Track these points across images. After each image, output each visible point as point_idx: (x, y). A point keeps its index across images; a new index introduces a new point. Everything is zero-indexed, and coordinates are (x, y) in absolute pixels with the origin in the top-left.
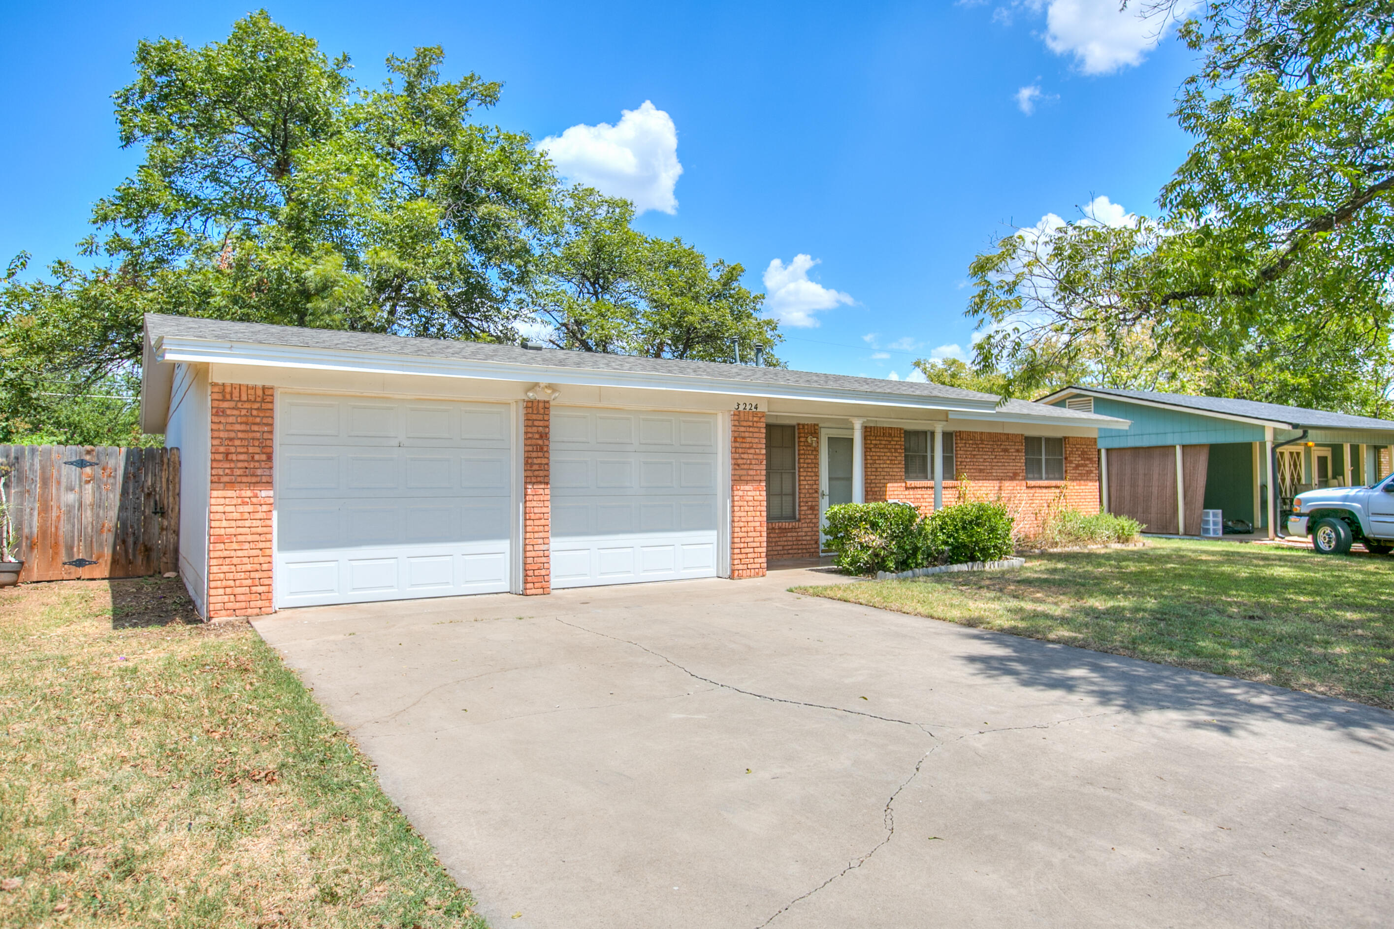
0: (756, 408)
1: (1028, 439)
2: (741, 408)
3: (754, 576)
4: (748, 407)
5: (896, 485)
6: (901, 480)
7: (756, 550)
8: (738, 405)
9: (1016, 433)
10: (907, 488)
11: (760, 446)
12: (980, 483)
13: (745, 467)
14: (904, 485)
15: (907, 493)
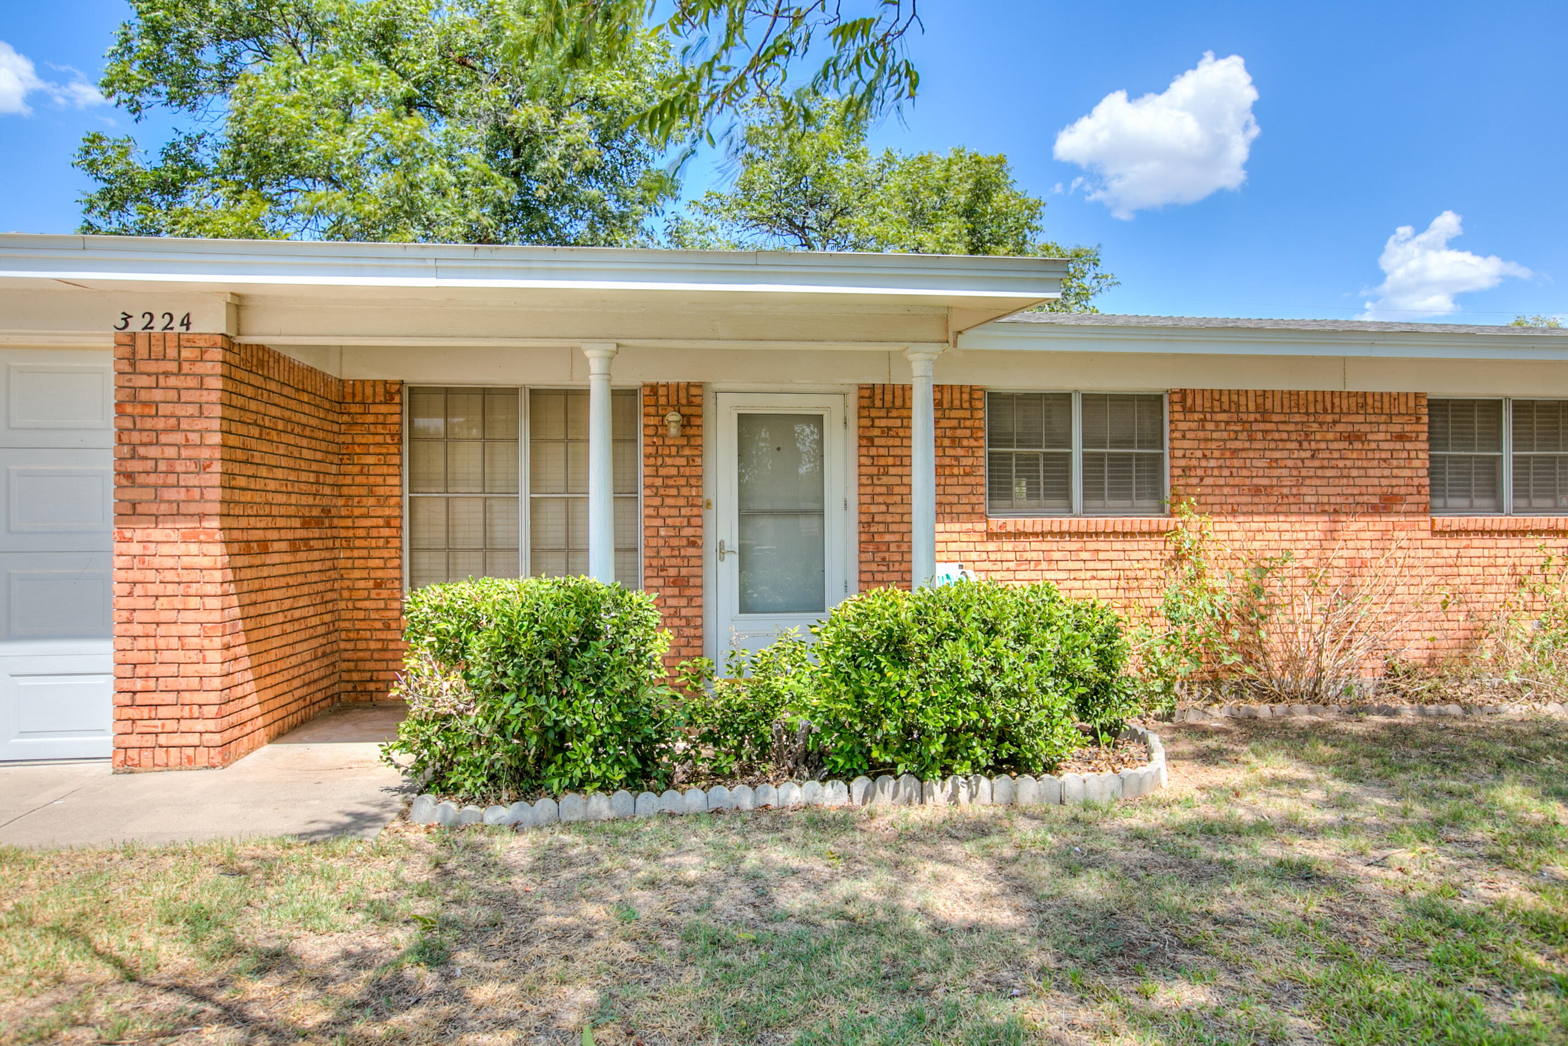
0: (186, 323)
1: (1438, 407)
2: (136, 325)
3: (180, 767)
4: (159, 324)
5: (956, 527)
6: (973, 514)
7: (187, 698)
8: (127, 318)
9: (1394, 389)
10: (991, 536)
11: (201, 424)
12: (1257, 523)
13: (152, 479)
14: (981, 527)
15: (991, 546)
